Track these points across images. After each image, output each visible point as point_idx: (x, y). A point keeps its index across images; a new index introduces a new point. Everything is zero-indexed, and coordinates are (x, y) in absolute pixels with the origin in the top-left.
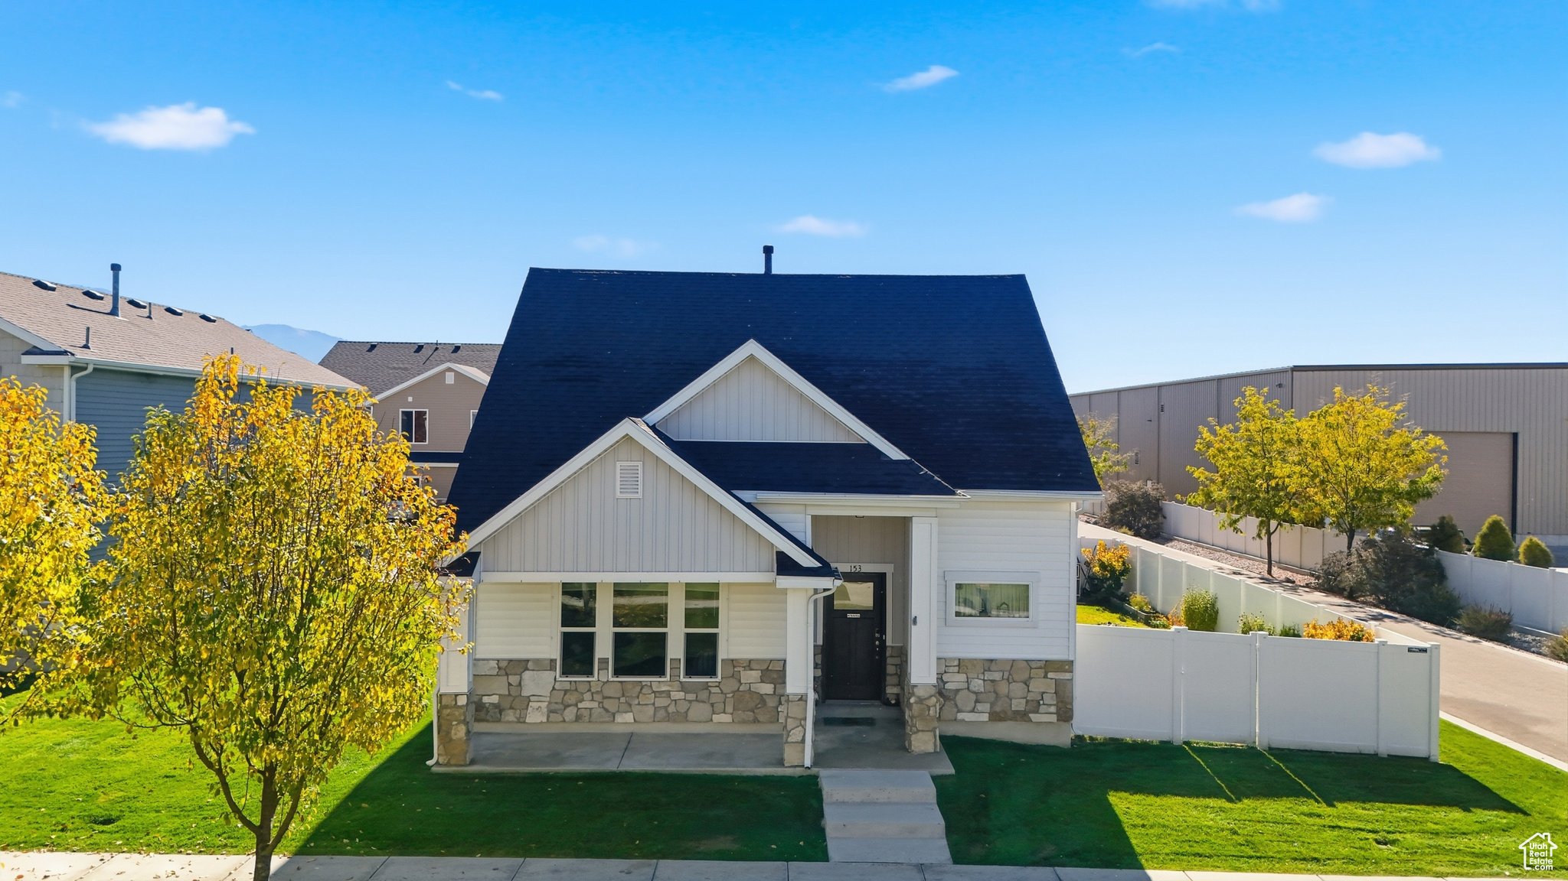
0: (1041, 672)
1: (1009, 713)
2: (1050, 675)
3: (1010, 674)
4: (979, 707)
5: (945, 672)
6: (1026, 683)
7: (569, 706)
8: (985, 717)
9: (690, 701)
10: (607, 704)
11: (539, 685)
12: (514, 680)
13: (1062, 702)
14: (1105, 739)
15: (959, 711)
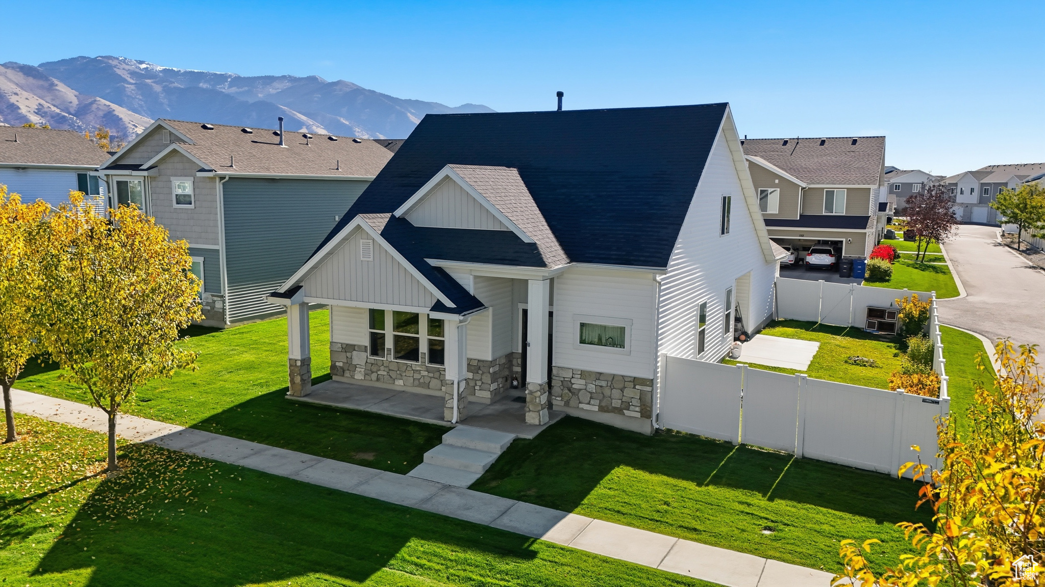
0: (631, 385)
1: (610, 408)
2: (637, 387)
3: (612, 383)
4: (592, 402)
5: (572, 377)
6: (622, 390)
7: (374, 372)
8: (596, 409)
9: (431, 377)
10: (391, 373)
11: (360, 358)
12: (349, 355)
13: (644, 405)
14: (687, 434)
15: (580, 403)
